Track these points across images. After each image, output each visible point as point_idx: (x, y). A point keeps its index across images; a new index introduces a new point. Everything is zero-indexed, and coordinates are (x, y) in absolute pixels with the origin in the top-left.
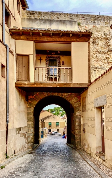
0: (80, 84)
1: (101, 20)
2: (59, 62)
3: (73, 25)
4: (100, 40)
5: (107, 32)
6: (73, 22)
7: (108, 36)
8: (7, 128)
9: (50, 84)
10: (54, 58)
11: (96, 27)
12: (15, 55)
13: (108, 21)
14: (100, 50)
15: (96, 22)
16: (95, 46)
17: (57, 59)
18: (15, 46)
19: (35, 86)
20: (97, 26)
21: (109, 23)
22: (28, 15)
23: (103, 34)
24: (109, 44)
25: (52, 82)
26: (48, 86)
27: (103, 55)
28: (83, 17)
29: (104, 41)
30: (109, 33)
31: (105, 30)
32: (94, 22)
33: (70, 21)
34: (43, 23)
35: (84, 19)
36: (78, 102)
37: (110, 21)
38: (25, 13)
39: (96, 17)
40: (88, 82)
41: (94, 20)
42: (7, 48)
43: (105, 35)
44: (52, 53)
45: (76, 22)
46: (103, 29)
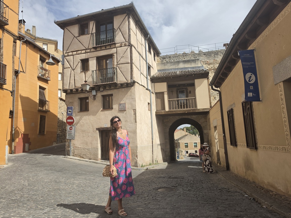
0: (203, 109)
2: (187, 92)
3: (197, 62)
6: (196, 60)
8: (152, 143)
9: (180, 111)
10: (183, 89)
11: (216, 60)
12: (154, 94)
15: (216, 56)
17: (185, 90)
18: (154, 87)
19: (169, 113)
22: (161, 60)
25: (181, 109)
26: (179, 113)
28: (205, 54)
32: (214, 57)
33: (194, 60)
34: (173, 64)
35: (205, 56)
36: (205, 122)
38: (159, 59)
39: (215, 52)
40: (209, 107)
41: (214, 55)
42: (150, 92)
44: (181, 86)
45: (198, 59)
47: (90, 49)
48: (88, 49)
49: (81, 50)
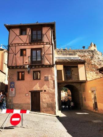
3: (76, 55)
10: (69, 69)
15: (85, 53)
19: (64, 82)
25: (71, 80)
47: (27, 44)
48: (26, 43)
49: (21, 44)
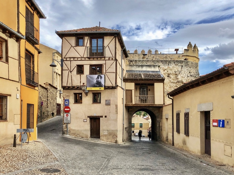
0: (159, 105)
1: (173, 63)
2: (147, 90)
3: (156, 67)
4: (172, 75)
5: (176, 70)
7: (177, 73)
8: (123, 127)
9: (142, 105)
10: (144, 87)
12: (125, 90)
13: (177, 64)
14: (172, 81)
15: (170, 64)
16: (169, 79)
17: (146, 88)
18: (125, 86)
19: (135, 106)
20: (170, 67)
21: (178, 65)
22: (129, 62)
23: (174, 72)
24: (177, 78)
25: (144, 104)
27: (174, 84)
28: (162, 62)
29: (175, 75)
30: (178, 71)
31: (175, 69)
32: (169, 65)
33: (154, 65)
34: (138, 67)
37: (178, 63)
38: (127, 61)
39: (169, 61)
40: (163, 104)
41: (168, 63)
43: (175, 72)
44: (143, 85)
45: (157, 65)
46: (174, 68)
48: (83, 58)
49: (78, 58)
